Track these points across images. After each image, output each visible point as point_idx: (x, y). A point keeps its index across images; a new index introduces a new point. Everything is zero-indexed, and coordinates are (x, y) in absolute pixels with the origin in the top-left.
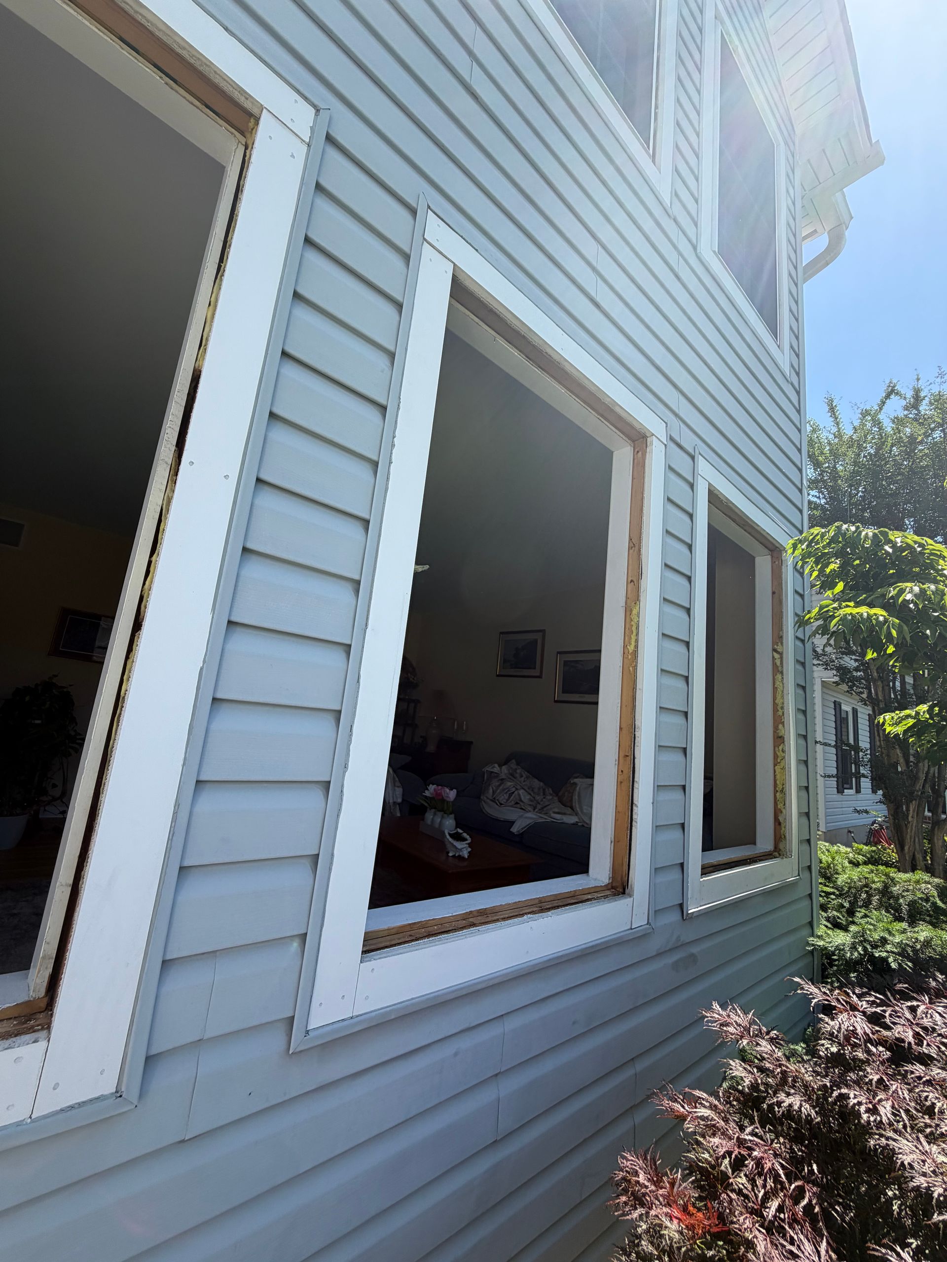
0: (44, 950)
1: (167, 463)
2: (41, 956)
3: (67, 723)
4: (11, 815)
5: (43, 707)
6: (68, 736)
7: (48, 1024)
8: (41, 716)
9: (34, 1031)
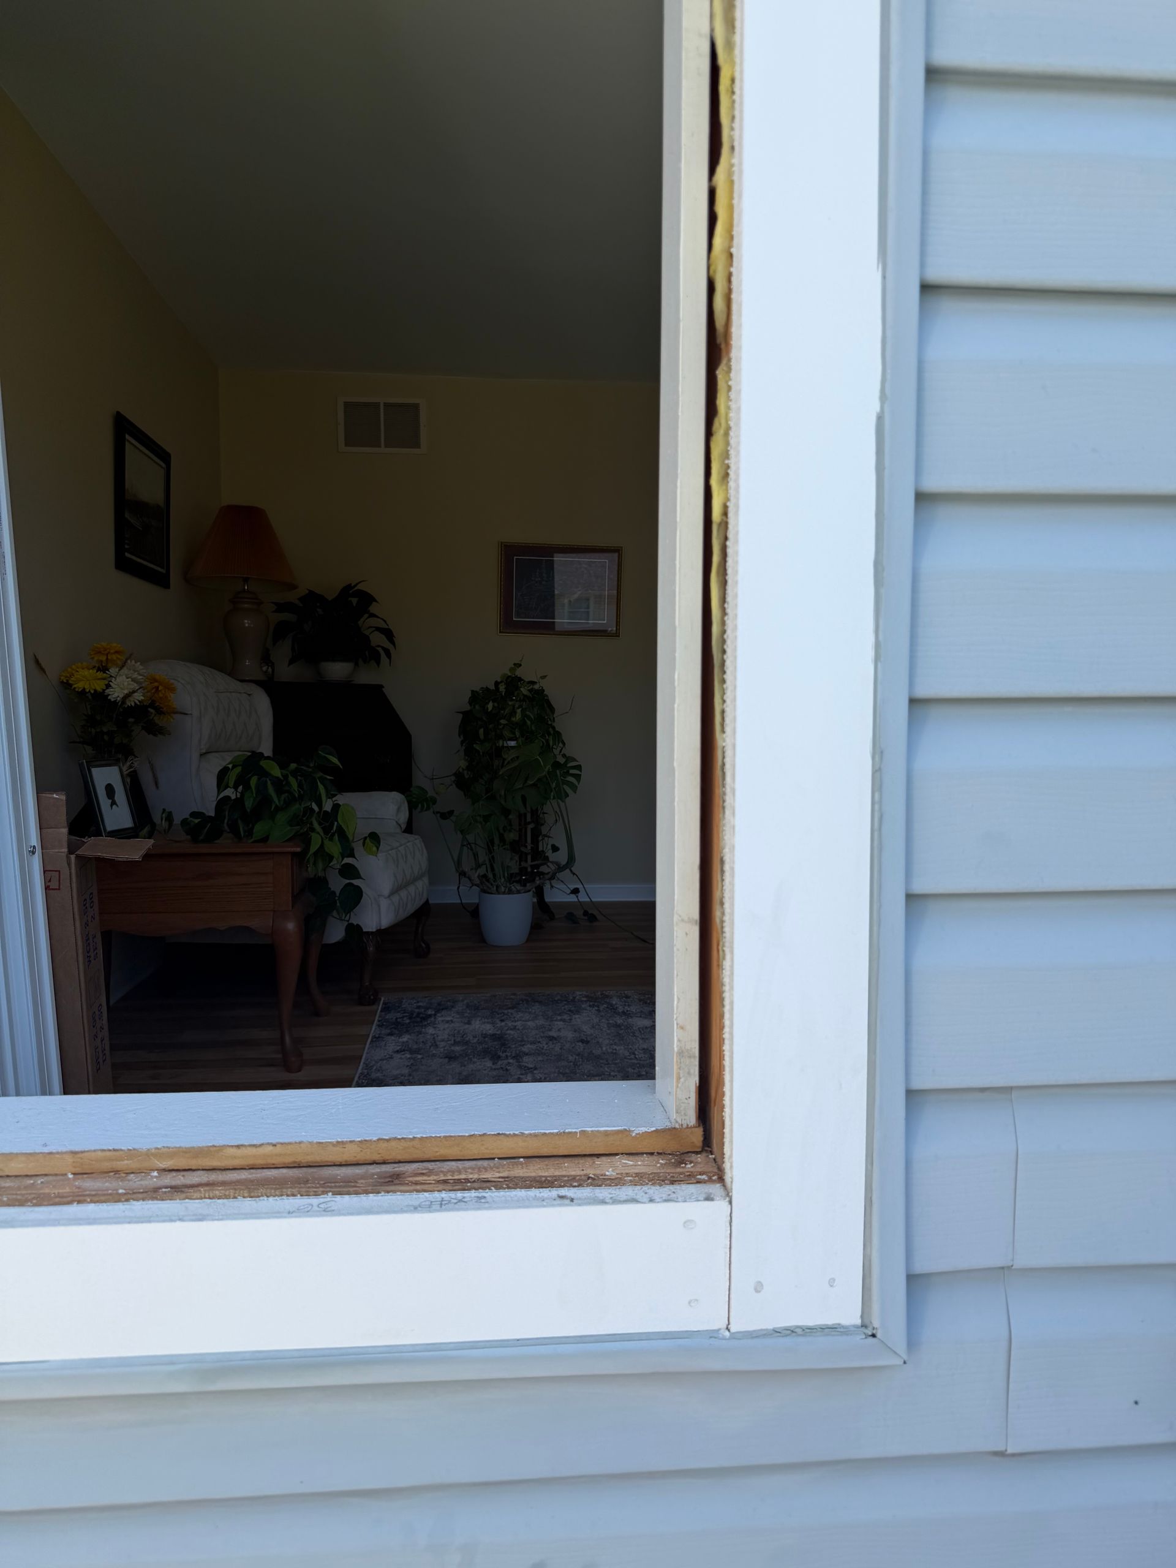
0: (679, 1040)
2: (676, 1049)
3: (551, 743)
4: (510, 892)
5: (513, 719)
6: (556, 765)
7: (719, 1176)
8: (514, 733)
9: (699, 1182)
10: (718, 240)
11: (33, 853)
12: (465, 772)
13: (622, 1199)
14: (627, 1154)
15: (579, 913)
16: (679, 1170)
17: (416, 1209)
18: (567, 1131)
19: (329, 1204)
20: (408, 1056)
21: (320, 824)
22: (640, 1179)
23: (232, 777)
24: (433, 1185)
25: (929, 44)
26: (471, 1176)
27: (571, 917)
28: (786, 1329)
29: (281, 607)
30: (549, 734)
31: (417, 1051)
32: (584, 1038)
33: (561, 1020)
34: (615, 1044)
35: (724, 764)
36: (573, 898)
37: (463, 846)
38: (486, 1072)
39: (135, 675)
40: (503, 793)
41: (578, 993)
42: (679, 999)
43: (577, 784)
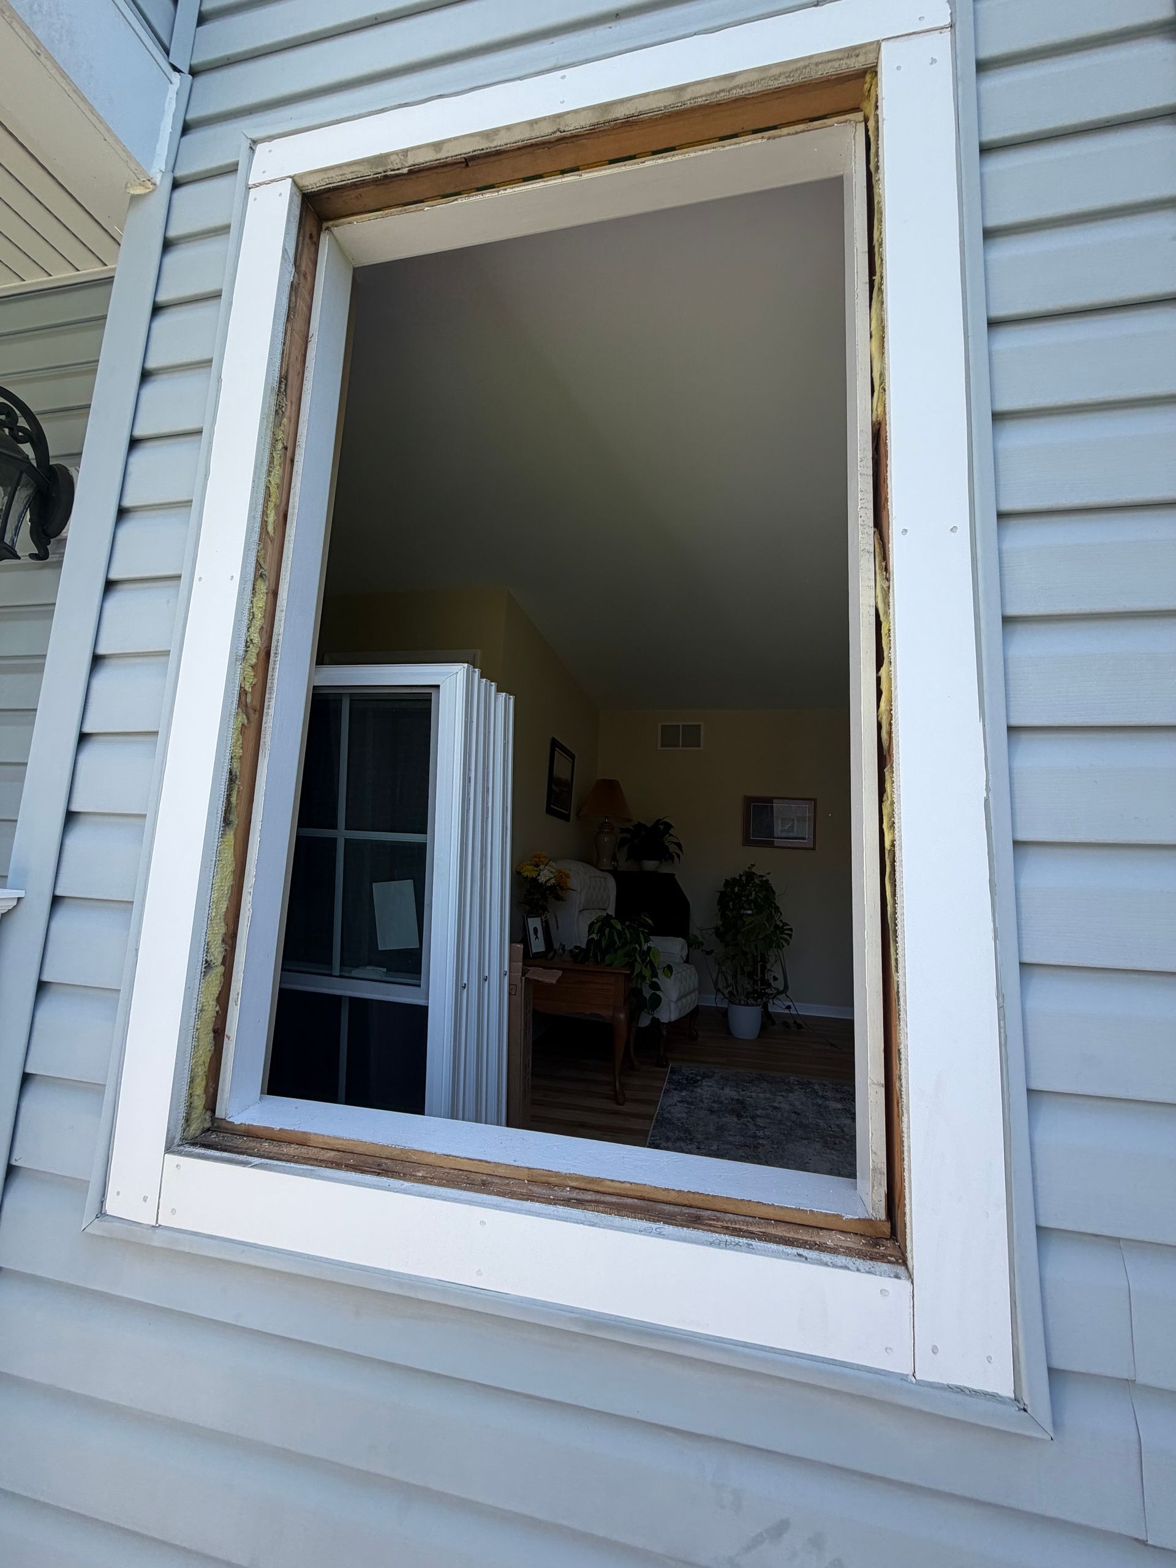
0: (873, 1161)
1: (868, 552)
2: (871, 1167)
3: (773, 913)
4: (747, 1005)
5: (750, 898)
6: (777, 927)
7: (902, 1259)
8: (751, 906)
9: (889, 1262)
10: (883, 704)
11: (506, 975)
12: (721, 927)
13: (839, 1265)
14: (840, 1231)
15: (791, 1022)
16: (875, 1250)
17: (711, 1244)
18: (801, 1208)
19: (662, 1230)
20: (686, 1106)
21: (640, 957)
22: (849, 1252)
23: (596, 927)
24: (719, 1229)
25: (1003, 606)
26: (742, 1227)
27: (786, 1024)
28: (957, 1387)
29: (623, 831)
30: (772, 908)
31: (691, 1103)
32: (797, 1111)
33: (781, 1096)
34: (818, 1118)
35: (898, 992)
36: (787, 1011)
37: (719, 973)
38: (733, 1125)
39: (552, 870)
40: (743, 942)
41: (792, 1078)
42: (872, 1134)
43: (789, 939)
